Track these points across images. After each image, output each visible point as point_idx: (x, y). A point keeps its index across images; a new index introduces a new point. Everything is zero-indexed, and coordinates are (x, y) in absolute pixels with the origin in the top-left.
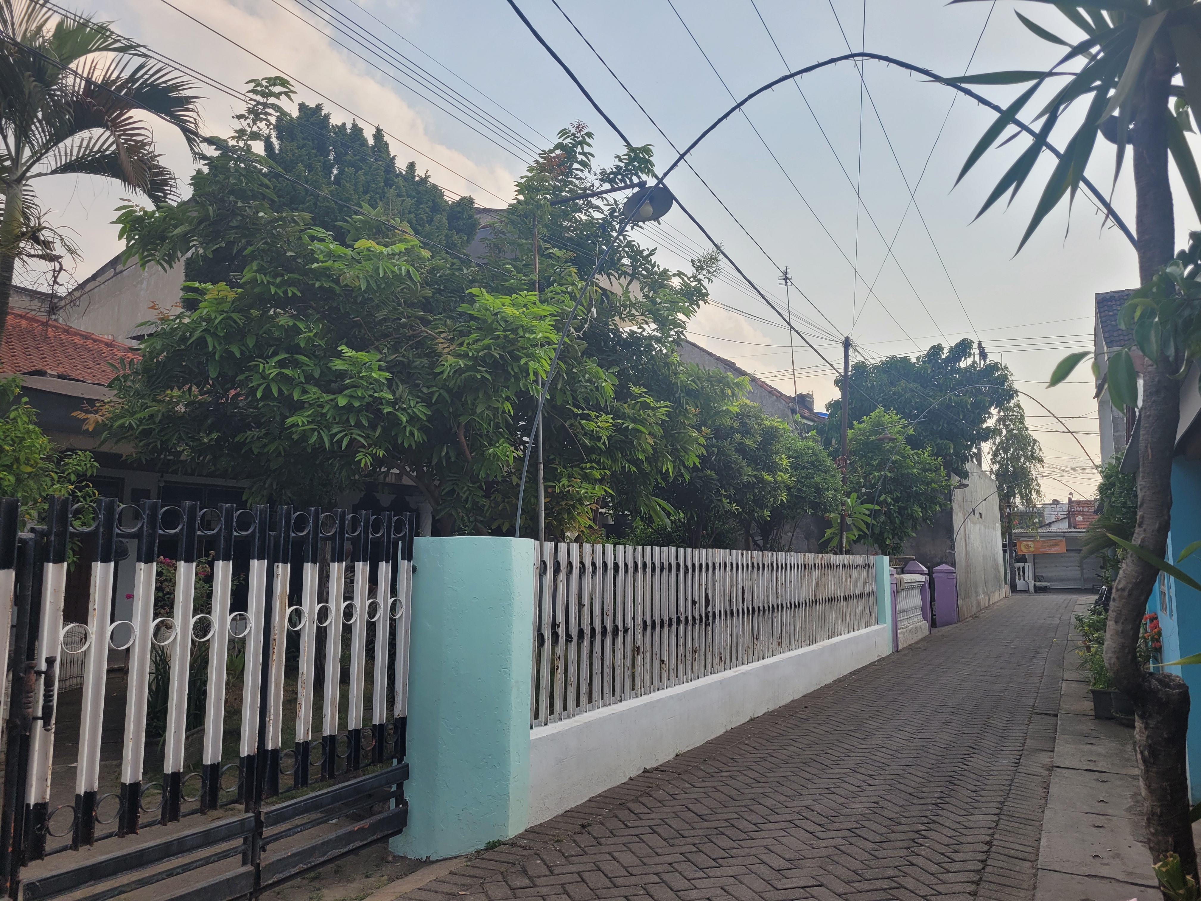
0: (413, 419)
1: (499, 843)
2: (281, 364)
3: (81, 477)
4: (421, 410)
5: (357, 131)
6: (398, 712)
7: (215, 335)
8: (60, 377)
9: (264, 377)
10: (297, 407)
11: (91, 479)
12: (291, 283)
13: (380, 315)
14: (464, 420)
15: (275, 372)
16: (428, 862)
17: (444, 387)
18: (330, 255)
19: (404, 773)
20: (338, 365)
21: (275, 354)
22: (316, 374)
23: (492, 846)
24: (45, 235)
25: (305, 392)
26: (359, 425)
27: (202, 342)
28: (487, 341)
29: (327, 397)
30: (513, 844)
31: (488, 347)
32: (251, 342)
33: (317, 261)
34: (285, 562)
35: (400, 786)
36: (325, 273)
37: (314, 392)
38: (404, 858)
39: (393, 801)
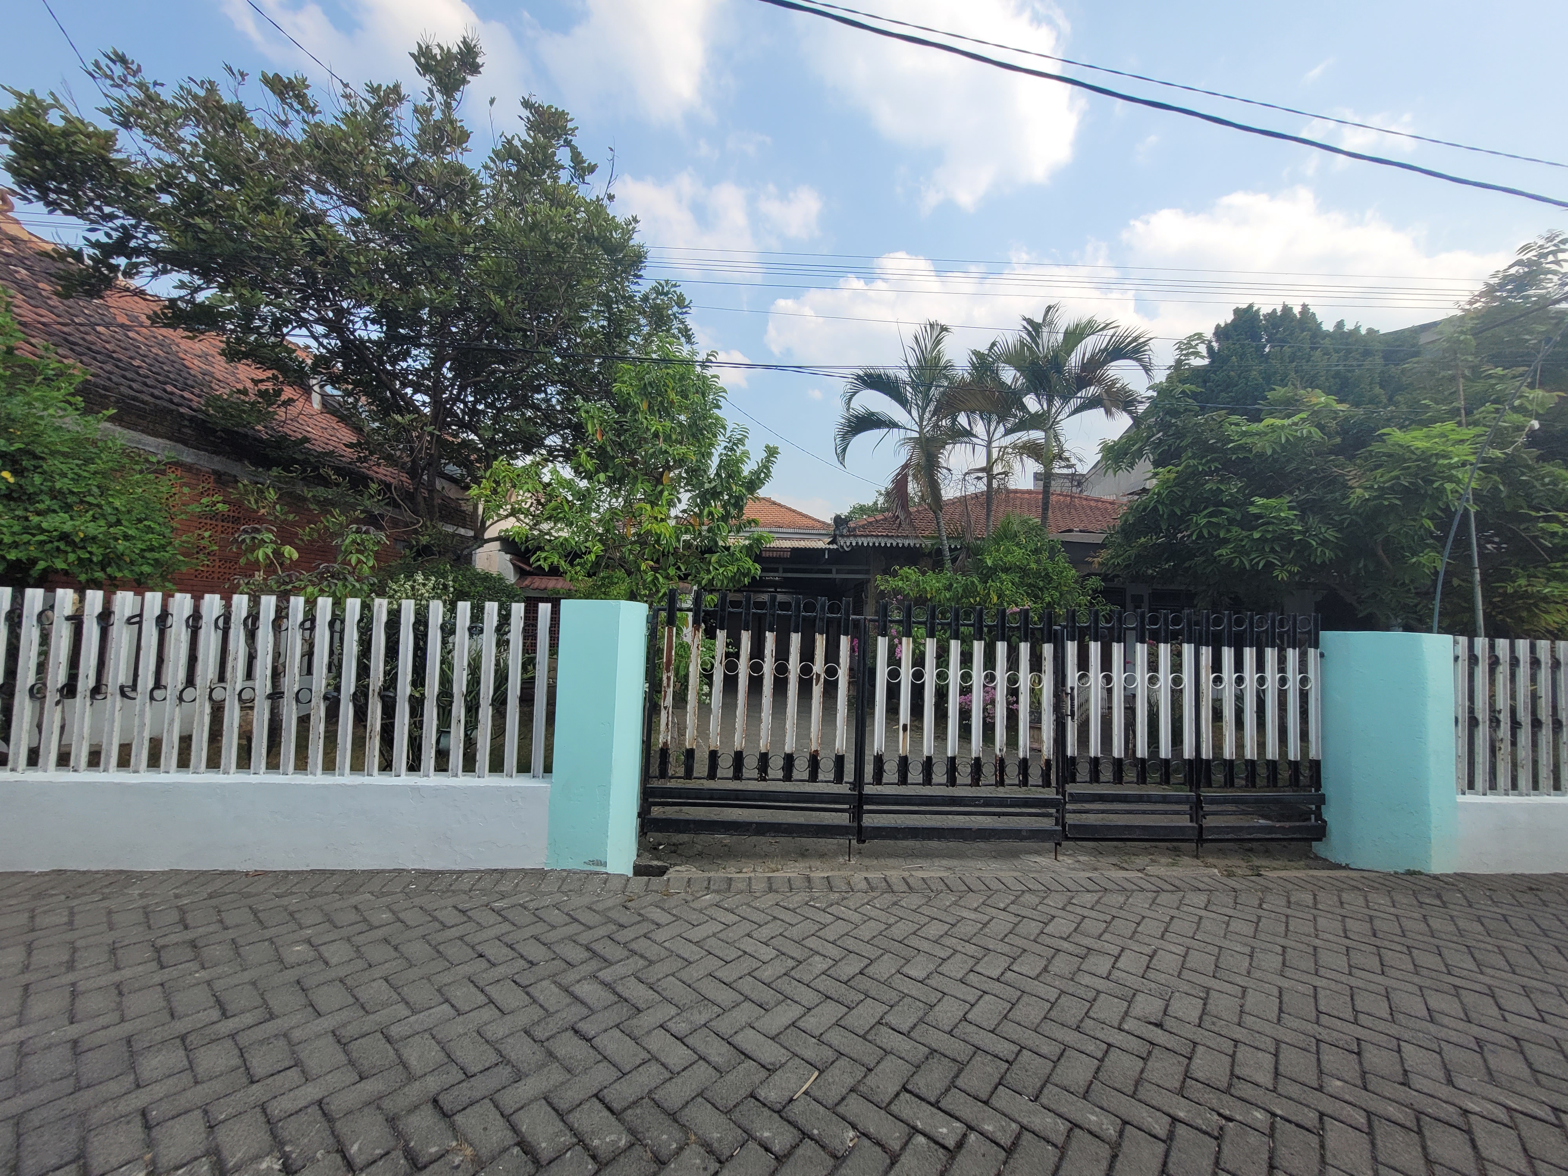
0: (1324, 542)
1: (1420, 873)
2: (1210, 515)
3: (1095, 591)
4: (1331, 534)
5: (1287, 310)
6: (1313, 755)
7: (1163, 503)
8: (1081, 531)
9: (1197, 524)
10: (1225, 542)
11: (1101, 592)
12: (1213, 460)
13: (1289, 468)
14: (1380, 538)
15: (1205, 521)
16: (1347, 867)
17: (1356, 514)
18: (1244, 434)
19: (1321, 800)
20: (1253, 510)
21: (1205, 508)
22: (1239, 517)
23: (1410, 873)
24: (1066, 454)
25: (1229, 531)
26: (1273, 550)
27: (1155, 508)
28: (1396, 473)
29: (1245, 533)
30: (1436, 877)
31: (1397, 478)
32: (1187, 503)
33: (1232, 441)
34: (1207, 645)
35: (1319, 808)
36: (1241, 448)
37: (1236, 530)
38: (1326, 860)
39: (1313, 817)
